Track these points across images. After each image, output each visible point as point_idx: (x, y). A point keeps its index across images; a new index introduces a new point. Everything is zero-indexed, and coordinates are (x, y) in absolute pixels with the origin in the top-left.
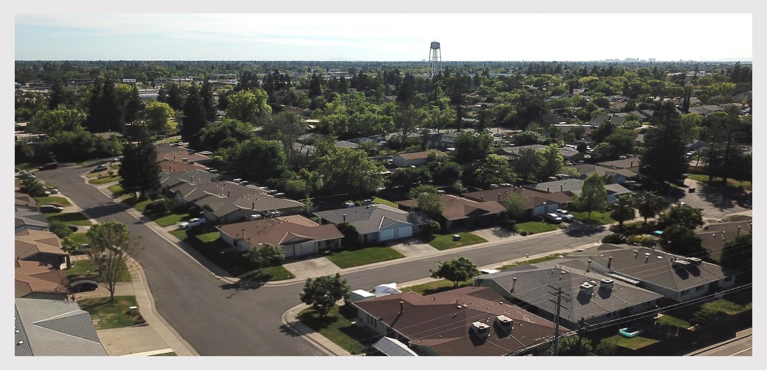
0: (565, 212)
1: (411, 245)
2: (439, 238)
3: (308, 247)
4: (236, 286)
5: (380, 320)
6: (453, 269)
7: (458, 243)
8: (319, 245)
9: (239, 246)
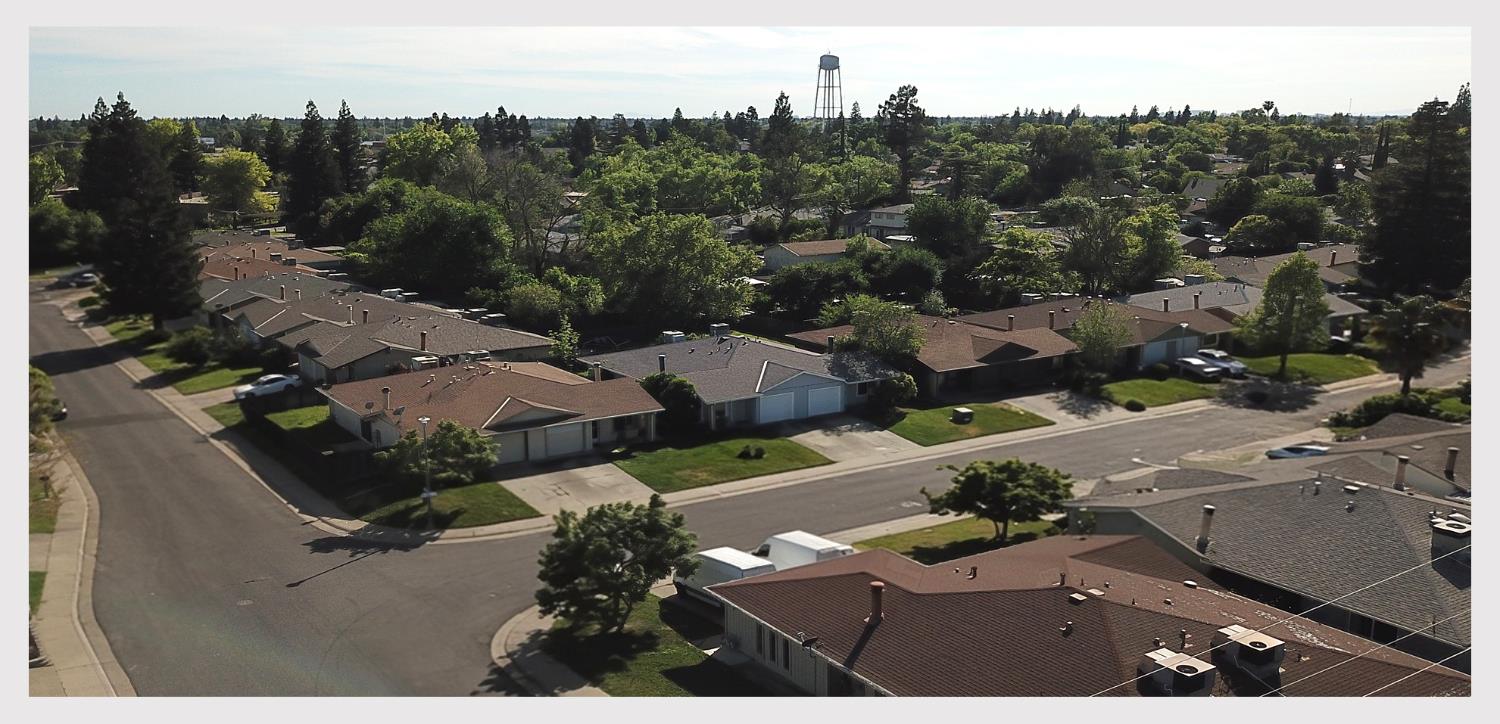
0: (1218, 354)
1: (845, 434)
2: (915, 417)
3: (565, 436)
4: (355, 544)
5: (807, 643)
6: (999, 487)
7: (971, 429)
8: (595, 434)
9: (374, 435)
